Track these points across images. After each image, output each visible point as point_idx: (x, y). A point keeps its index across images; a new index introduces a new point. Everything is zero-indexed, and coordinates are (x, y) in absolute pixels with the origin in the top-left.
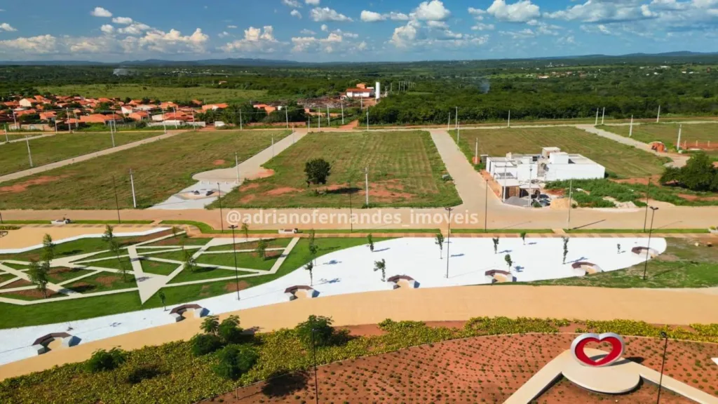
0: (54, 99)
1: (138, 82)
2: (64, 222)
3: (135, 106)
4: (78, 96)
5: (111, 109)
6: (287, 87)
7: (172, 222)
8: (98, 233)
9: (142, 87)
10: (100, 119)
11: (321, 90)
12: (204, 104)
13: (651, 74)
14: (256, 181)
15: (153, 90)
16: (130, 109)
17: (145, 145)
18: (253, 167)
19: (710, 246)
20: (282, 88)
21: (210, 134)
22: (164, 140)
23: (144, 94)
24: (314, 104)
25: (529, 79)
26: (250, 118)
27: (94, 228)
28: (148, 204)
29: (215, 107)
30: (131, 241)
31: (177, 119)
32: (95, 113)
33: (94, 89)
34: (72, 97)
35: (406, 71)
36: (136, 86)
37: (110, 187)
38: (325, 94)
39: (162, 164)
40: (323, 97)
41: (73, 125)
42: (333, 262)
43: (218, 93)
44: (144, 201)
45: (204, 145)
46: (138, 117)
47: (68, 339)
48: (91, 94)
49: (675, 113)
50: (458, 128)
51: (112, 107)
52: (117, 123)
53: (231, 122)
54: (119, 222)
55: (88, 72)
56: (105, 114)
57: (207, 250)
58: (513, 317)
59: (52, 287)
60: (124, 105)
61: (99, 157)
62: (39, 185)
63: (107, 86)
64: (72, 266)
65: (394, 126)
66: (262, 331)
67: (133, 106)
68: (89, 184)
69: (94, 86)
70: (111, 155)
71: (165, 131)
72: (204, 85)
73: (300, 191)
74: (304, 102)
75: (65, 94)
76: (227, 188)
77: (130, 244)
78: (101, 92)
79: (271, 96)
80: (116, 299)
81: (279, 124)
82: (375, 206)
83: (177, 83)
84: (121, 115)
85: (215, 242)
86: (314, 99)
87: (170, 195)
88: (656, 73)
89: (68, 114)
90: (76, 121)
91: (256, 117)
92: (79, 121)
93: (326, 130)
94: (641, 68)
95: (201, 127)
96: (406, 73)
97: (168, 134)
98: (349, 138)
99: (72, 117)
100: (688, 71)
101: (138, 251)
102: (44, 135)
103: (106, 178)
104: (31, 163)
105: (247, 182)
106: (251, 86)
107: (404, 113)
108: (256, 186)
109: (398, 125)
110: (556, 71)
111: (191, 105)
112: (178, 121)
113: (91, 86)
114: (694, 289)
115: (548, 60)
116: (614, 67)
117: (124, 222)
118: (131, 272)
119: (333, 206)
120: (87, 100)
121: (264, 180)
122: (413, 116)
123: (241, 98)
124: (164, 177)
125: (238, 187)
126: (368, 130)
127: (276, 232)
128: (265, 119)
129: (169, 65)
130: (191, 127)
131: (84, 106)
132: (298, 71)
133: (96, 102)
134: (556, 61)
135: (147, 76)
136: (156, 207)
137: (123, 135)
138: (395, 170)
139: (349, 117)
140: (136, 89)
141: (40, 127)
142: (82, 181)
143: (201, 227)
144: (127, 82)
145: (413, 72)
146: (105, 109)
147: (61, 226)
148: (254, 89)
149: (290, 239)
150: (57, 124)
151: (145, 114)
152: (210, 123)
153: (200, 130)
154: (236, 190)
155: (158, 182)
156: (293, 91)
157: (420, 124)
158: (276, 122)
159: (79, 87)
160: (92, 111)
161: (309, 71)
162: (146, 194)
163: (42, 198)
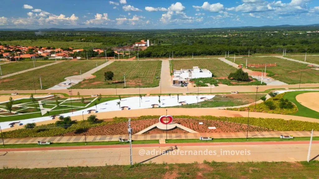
0: (8, 47)
1: (46, 39)
2: (16, 94)
3: (44, 50)
4: (19, 45)
5: (33, 52)
6: (111, 41)
7: (55, 93)
8: (28, 97)
9: (47, 41)
10: (29, 56)
11: (125, 43)
12: (74, 50)
13: (270, 35)
14: (88, 80)
15: (52, 43)
16: (41, 51)
17: (47, 67)
18: (89, 75)
19: (227, 97)
20: (109, 42)
21: (75, 62)
22: (55, 65)
23: (48, 45)
24: (121, 49)
25: (218, 37)
26: (91, 55)
27: (27, 96)
28: (46, 88)
29: (78, 51)
30: (40, 99)
31: (61, 56)
32: (27, 54)
33: (26, 42)
34: (16, 46)
35: (167, 33)
36: (45, 41)
37: (32, 83)
38: (126, 44)
39: (53, 74)
40: (125, 46)
41: (17, 58)
42: (106, 104)
43: (81, 44)
44: (45, 87)
45: (71, 66)
46: (45, 55)
47: (19, 124)
48: (24, 45)
49: (258, 53)
50: (173, 59)
51: (34, 51)
52: (36, 58)
53: (83, 57)
54: (36, 94)
55: (23, 34)
56: (31, 54)
57: (66, 101)
58: (152, 115)
59: (12, 112)
60: (39, 50)
61: (28, 72)
62: (5, 82)
63: (32, 41)
64: (19, 107)
65: (150, 58)
66: (78, 121)
67: (43, 50)
68: (24, 81)
69: (26, 41)
70: (33, 71)
71: (56, 61)
72: (75, 40)
73: (103, 83)
74: (117, 48)
75: (13, 45)
76: (77, 82)
77: (39, 100)
78: (29, 43)
79: (103, 45)
80: (34, 115)
81: (103, 58)
82: (128, 87)
83: (63, 39)
84: (38, 54)
85: (69, 99)
86: (122, 47)
87: (55, 85)
88: (272, 35)
89: (15, 54)
90: (19, 57)
91: (93, 55)
92: (20, 57)
93: (122, 60)
94: (266, 32)
95: (71, 59)
96: (167, 34)
97: (57, 62)
98: (130, 63)
99: (17, 55)
100: (285, 34)
101: (42, 102)
102: (5, 63)
103: (31, 79)
104: (1, 74)
105: (84, 80)
106: (96, 41)
107: (154, 53)
108: (88, 81)
109: (151, 58)
110: (231, 34)
111: (69, 50)
112: (62, 57)
113: (24, 41)
114: (211, 108)
115: (228, 29)
116: (255, 32)
117: (37, 94)
118: (39, 108)
119: (113, 87)
120: (23, 48)
121: (91, 79)
122: (158, 54)
123: (91, 46)
124: (54, 79)
125: (81, 82)
126: (138, 60)
127: (91, 96)
128: (97, 56)
129: (60, 31)
130: (66, 59)
131: (22, 50)
132: (119, 33)
133: (27, 48)
134: (232, 29)
135: (50, 35)
136: (50, 89)
137: (38, 62)
138: (141, 75)
139: (132, 55)
140: (45, 42)
141: (3, 60)
142: (22, 80)
143: (65, 95)
144: (41, 39)
145: (170, 34)
146: (31, 51)
147: (15, 95)
148: (97, 42)
149: (94, 98)
150: (11, 58)
151: (48, 54)
152: (75, 57)
153: (71, 61)
154: (80, 83)
155: (51, 80)
156: (113, 43)
157: (160, 58)
158: (102, 57)
159: (19, 41)
160: (25, 52)
161: (124, 33)
162: (46, 84)
163: (7, 86)
